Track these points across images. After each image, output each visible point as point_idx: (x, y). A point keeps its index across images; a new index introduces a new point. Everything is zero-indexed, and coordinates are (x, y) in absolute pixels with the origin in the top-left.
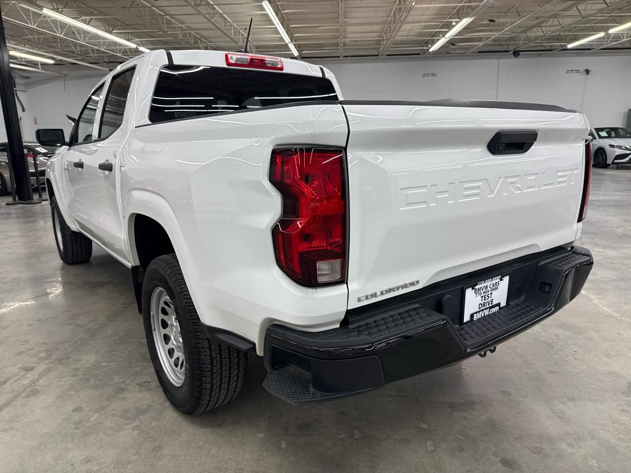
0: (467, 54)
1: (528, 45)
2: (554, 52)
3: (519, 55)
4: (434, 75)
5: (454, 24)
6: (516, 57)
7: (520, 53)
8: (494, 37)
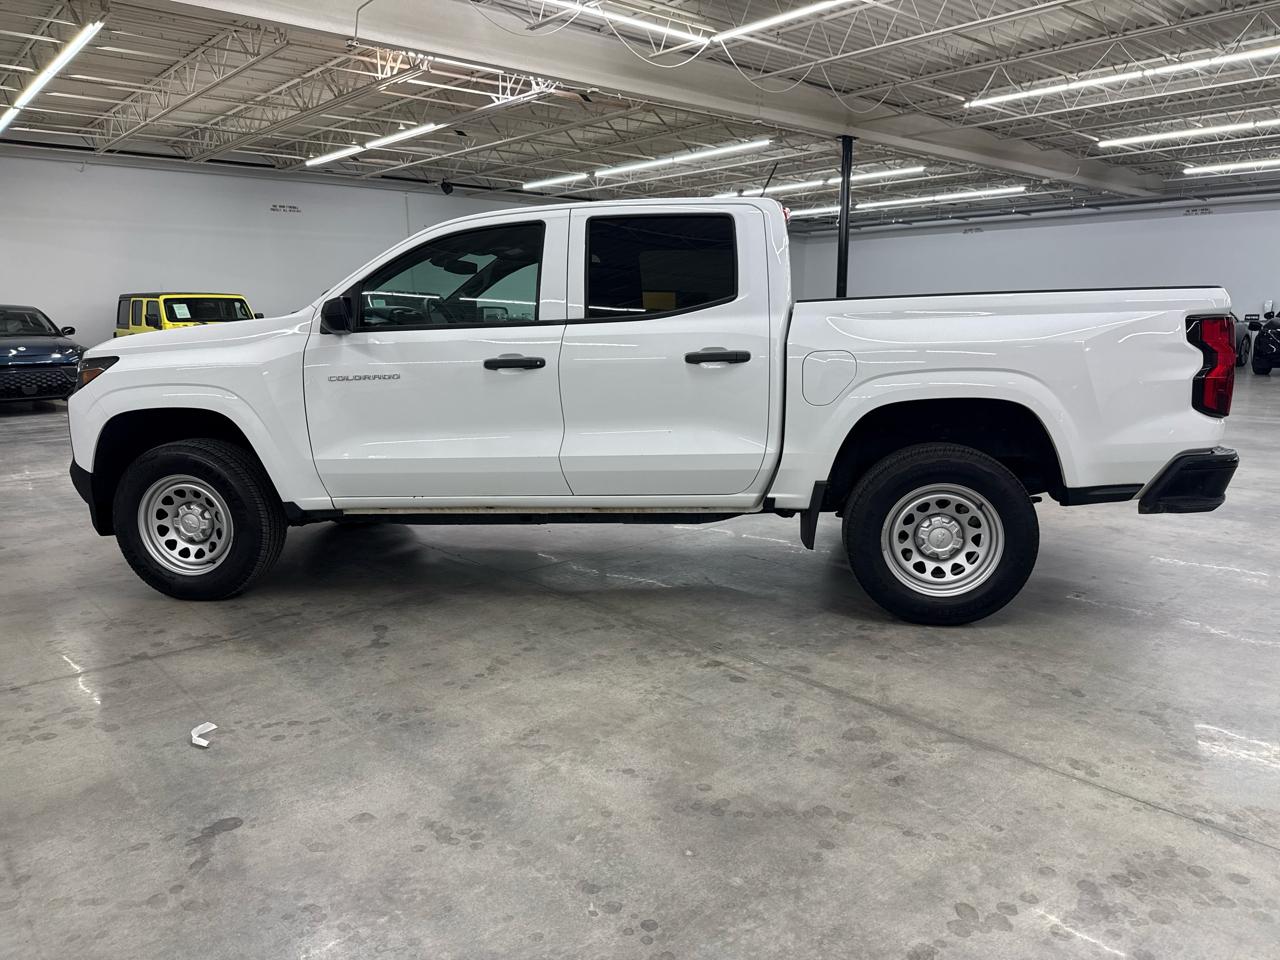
0: (363, 177)
1: (472, 176)
2: (496, 191)
3: (452, 191)
4: (293, 208)
5: (402, 127)
6: (447, 194)
7: (454, 187)
8: (438, 157)
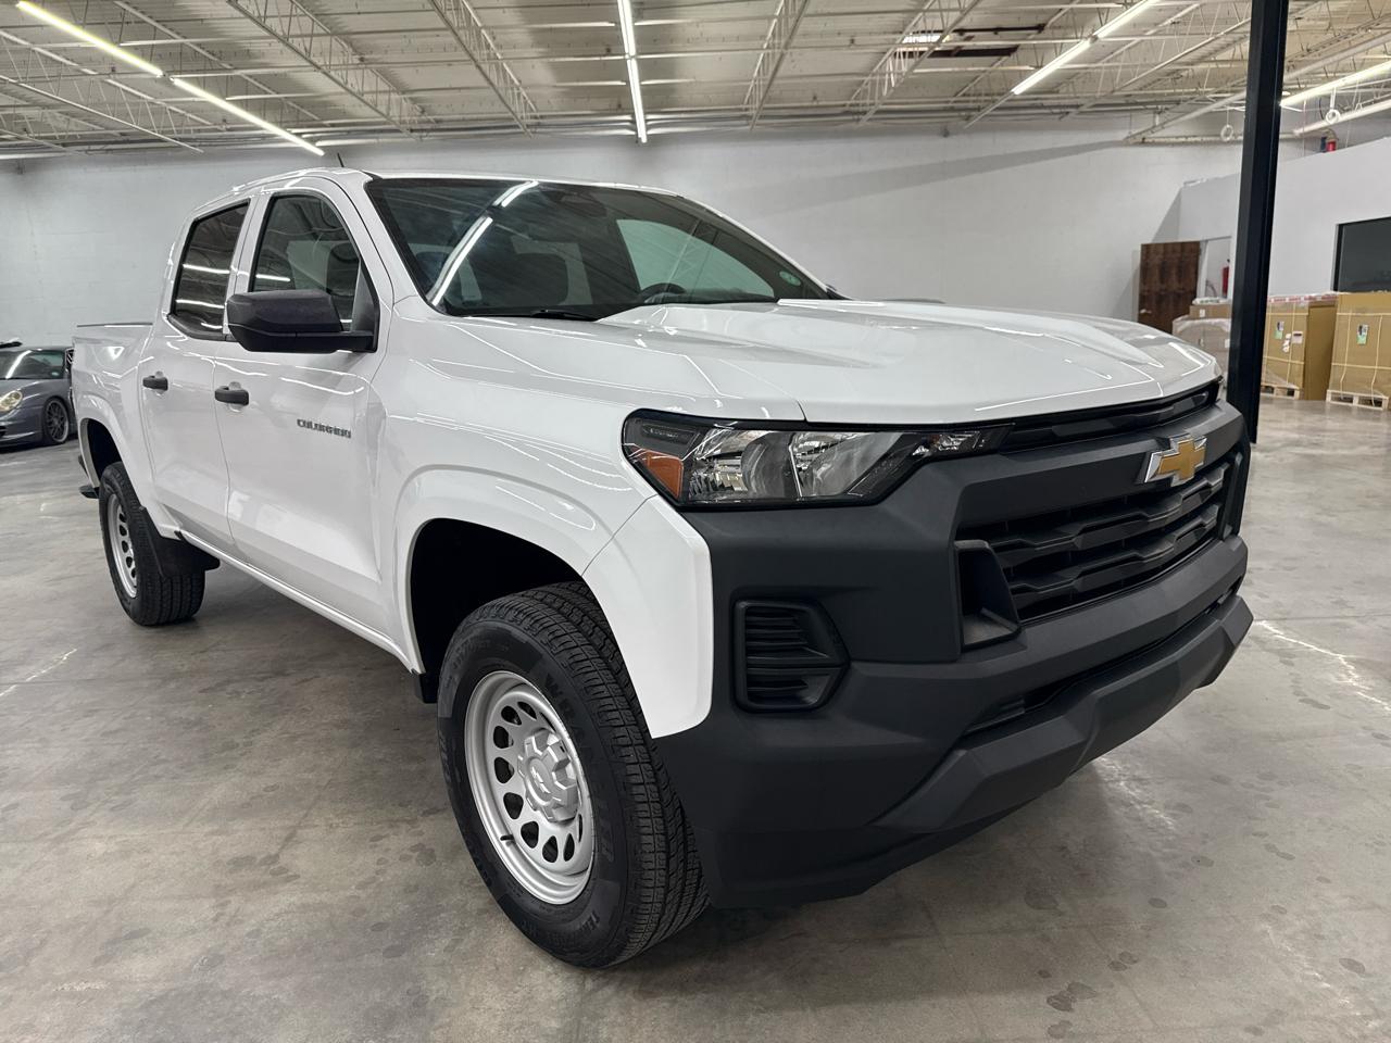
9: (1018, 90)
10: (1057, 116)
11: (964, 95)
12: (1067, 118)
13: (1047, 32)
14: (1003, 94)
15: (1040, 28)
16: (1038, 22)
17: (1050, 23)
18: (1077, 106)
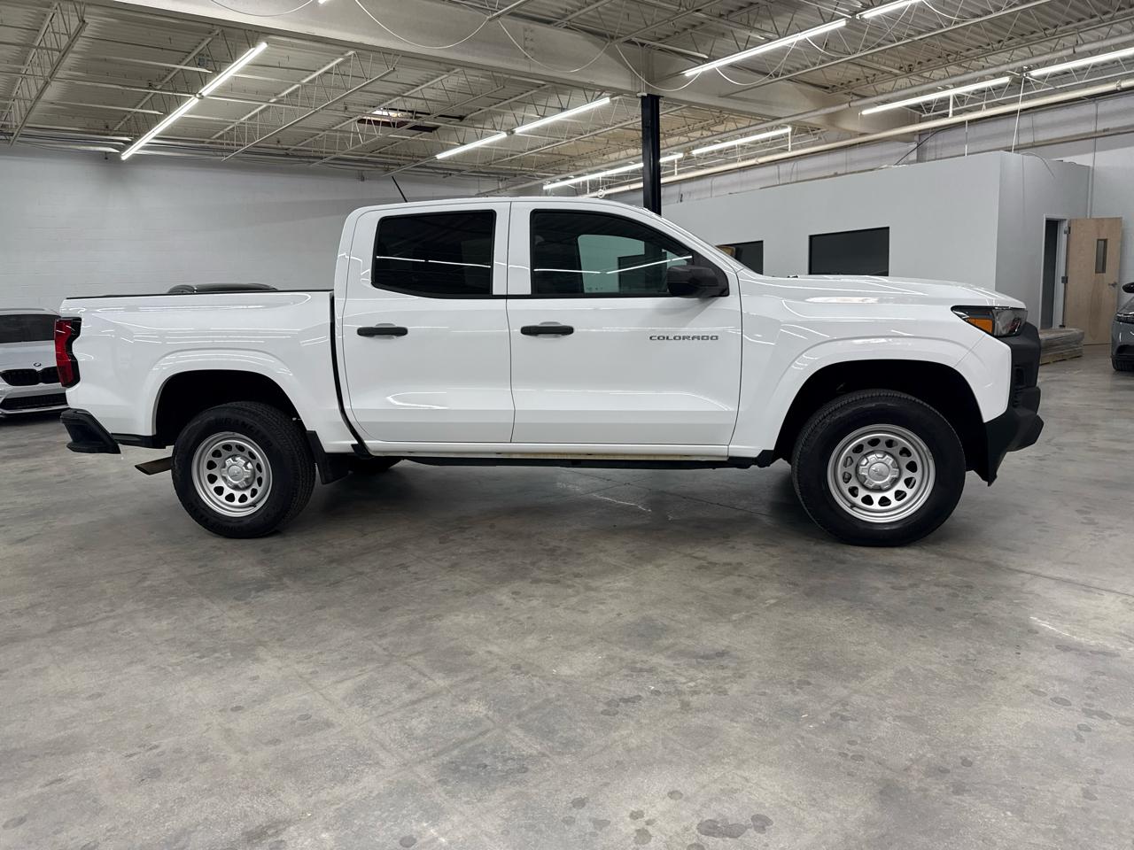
9: (439, 156)
10: (442, 176)
11: (380, 153)
12: (449, 178)
13: (464, 122)
14: (425, 157)
15: (461, 118)
16: (462, 114)
17: (469, 116)
18: (460, 171)
